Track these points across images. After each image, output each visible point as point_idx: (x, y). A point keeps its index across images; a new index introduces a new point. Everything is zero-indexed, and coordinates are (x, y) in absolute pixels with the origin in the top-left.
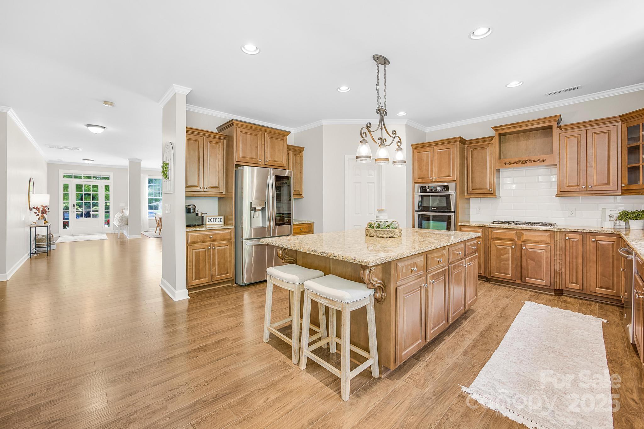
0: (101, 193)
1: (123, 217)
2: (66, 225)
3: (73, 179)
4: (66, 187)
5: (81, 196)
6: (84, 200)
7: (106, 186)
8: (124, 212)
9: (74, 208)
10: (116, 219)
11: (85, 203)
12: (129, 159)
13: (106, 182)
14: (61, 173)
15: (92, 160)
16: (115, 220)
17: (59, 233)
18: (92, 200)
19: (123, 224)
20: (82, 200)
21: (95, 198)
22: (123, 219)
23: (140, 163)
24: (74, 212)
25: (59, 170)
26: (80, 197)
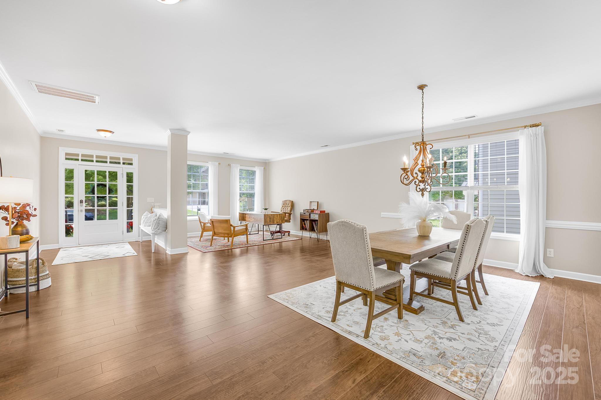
0: (122, 184)
1: (159, 221)
2: (69, 231)
3: (80, 162)
4: (70, 175)
5: (91, 188)
6: (97, 194)
7: (128, 174)
8: (155, 211)
9: (81, 206)
10: (144, 221)
11: (98, 197)
12: (170, 129)
13: (128, 169)
14: (62, 152)
15: (111, 132)
16: (142, 223)
17: (58, 243)
18: (109, 194)
19: (159, 231)
20: (94, 194)
21: (112, 191)
22: (159, 223)
23: (186, 137)
24: (81, 211)
25: (59, 147)
26: (90, 190)
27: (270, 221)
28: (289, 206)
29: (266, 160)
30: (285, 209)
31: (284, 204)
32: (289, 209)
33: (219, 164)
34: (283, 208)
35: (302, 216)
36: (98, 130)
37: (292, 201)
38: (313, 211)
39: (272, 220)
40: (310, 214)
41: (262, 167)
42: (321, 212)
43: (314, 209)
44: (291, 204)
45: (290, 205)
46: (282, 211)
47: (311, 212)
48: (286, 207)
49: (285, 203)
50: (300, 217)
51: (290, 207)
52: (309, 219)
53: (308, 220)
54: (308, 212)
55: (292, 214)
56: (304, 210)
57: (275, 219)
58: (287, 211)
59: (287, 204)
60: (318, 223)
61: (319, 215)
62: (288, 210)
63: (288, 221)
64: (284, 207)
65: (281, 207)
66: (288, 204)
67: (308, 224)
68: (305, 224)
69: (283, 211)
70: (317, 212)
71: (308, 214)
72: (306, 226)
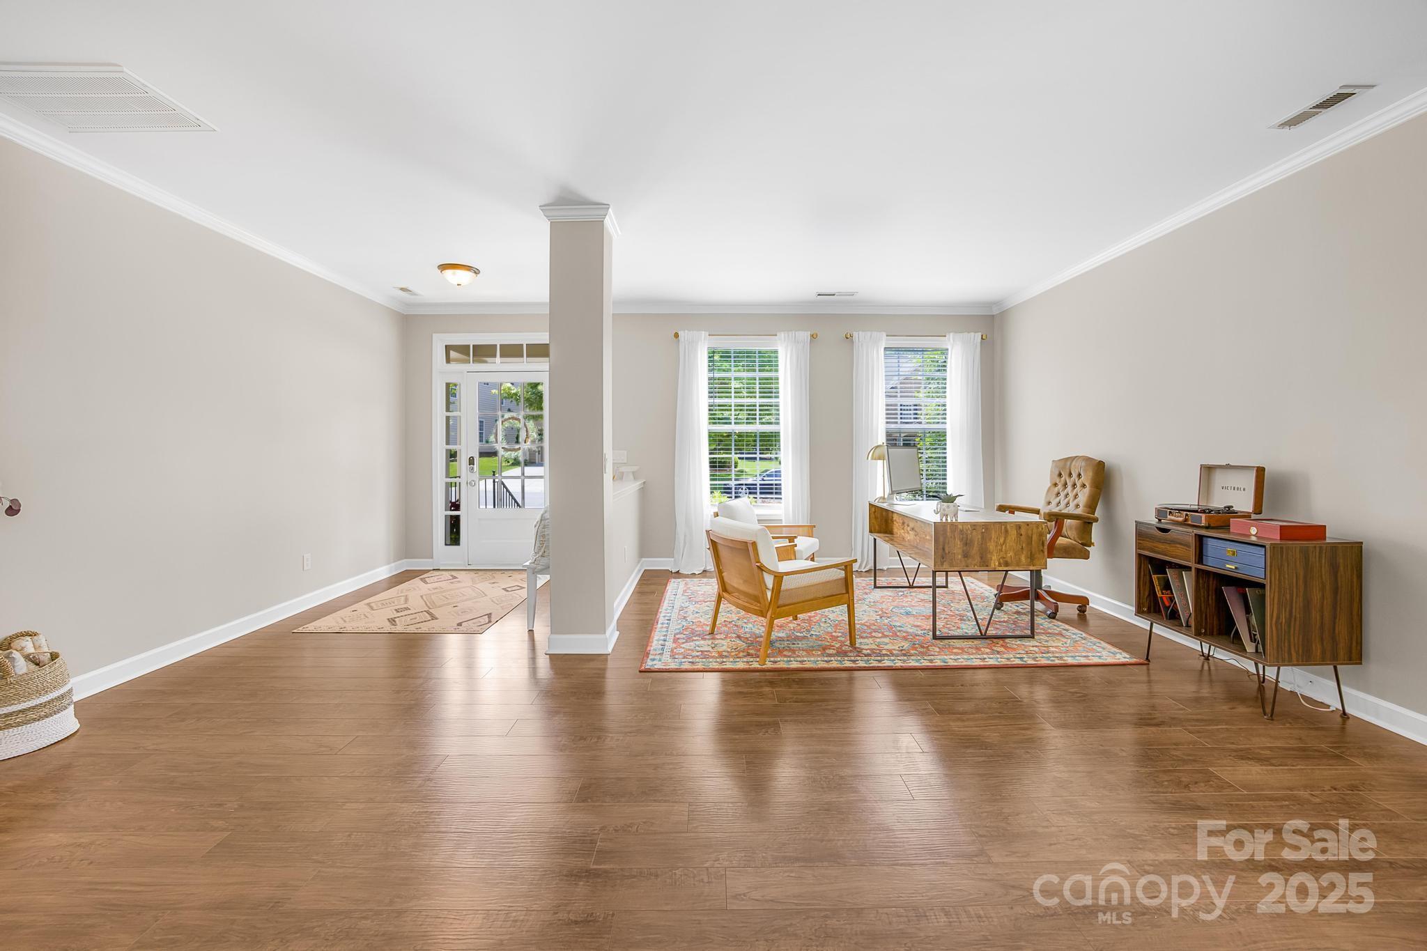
3: (470, 365)
6: (502, 443)
9: (472, 471)
11: (504, 450)
14: (439, 344)
17: (433, 558)
24: (473, 483)
25: (433, 335)
27: (966, 555)
28: (1084, 486)
29: (990, 304)
30: (1063, 494)
31: (1060, 475)
32: (1084, 496)
33: (812, 336)
34: (1056, 489)
35: (1148, 544)
36: (444, 267)
37: (1101, 465)
38: (1223, 519)
39: (975, 550)
40: (1200, 539)
41: (972, 334)
42: (1289, 533)
43: (1229, 510)
44: (1090, 474)
45: (1087, 478)
46: (1049, 503)
47: (1207, 528)
48: (1069, 488)
49: (1063, 471)
50: (1139, 546)
51: (1087, 490)
52: (1194, 565)
53: (1188, 568)
54: (1184, 523)
55: (1096, 520)
56: (1161, 513)
57: (991, 546)
58: (1072, 505)
59: (1075, 475)
60: (1263, 597)
61: (1276, 554)
62: (1077, 502)
63: (1079, 551)
64: (1060, 487)
65: (1049, 484)
66: (1080, 475)
67: (1185, 591)
68: (1167, 586)
69: (1054, 502)
70: (1253, 531)
71: (1188, 535)
72: (1172, 599)
